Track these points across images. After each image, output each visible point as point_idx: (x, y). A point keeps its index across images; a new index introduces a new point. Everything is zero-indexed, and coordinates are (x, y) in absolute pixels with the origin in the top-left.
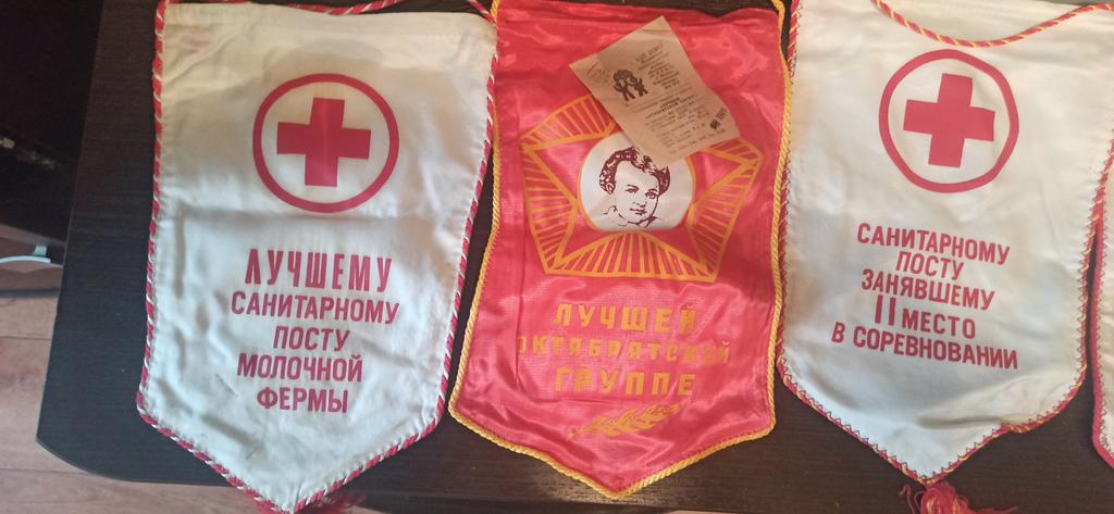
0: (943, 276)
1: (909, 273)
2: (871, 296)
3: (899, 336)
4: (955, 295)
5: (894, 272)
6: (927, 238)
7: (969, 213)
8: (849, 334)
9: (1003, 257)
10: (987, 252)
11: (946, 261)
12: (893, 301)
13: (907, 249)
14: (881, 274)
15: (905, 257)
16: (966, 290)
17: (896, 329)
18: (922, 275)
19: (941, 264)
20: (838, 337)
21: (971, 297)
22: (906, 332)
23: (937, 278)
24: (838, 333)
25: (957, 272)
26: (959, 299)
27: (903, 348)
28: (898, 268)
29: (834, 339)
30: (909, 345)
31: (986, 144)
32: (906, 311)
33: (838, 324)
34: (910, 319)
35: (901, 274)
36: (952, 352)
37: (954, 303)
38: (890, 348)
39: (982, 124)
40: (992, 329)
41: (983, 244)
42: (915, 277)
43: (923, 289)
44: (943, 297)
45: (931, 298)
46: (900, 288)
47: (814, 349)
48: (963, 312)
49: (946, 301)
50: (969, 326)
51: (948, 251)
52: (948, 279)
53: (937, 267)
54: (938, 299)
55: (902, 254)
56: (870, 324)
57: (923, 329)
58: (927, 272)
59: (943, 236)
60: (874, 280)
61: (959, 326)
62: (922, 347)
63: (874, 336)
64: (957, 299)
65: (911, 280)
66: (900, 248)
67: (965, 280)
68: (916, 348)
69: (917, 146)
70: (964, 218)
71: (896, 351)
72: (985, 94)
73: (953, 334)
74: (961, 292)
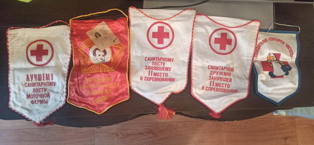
0: (161, 65)
1: (155, 66)
2: (148, 71)
3: (153, 78)
4: (164, 69)
5: (152, 66)
6: (157, 58)
7: (166, 53)
8: (144, 79)
9: (173, 61)
10: (169, 60)
11: (161, 62)
12: (152, 71)
13: (154, 61)
14: (149, 66)
15: (153, 63)
16: (166, 67)
17: (153, 77)
18: (157, 66)
19: (161, 63)
20: (141, 79)
21: (167, 69)
22: (154, 77)
23: (160, 66)
24: (141, 78)
25: (164, 64)
26: (165, 70)
27: (154, 80)
28: (152, 65)
29: (141, 80)
30: (155, 79)
31: (168, 39)
32: (154, 73)
33: (141, 77)
34: (155, 74)
35: (153, 66)
36: (163, 80)
37: (163, 70)
38: (151, 80)
39: (167, 35)
40: (171, 75)
41: (169, 58)
42: (156, 66)
43: (158, 68)
44: (161, 69)
45: (159, 70)
46: (153, 69)
47: (137, 82)
48: (165, 72)
49: (162, 70)
50: (167, 74)
51: (162, 61)
52: (162, 66)
53: (160, 64)
54: (161, 70)
55: (153, 62)
56: (148, 76)
57: (158, 76)
58: (158, 65)
59: (161, 58)
60: (148, 68)
61: (165, 75)
62: (157, 79)
63: (148, 78)
64: (164, 70)
65: (155, 67)
66: (152, 61)
67: (166, 66)
68: (156, 80)
69: (155, 41)
70: (165, 54)
71: (153, 81)
72: (167, 29)
73: (163, 76)
74: (165, 68)
